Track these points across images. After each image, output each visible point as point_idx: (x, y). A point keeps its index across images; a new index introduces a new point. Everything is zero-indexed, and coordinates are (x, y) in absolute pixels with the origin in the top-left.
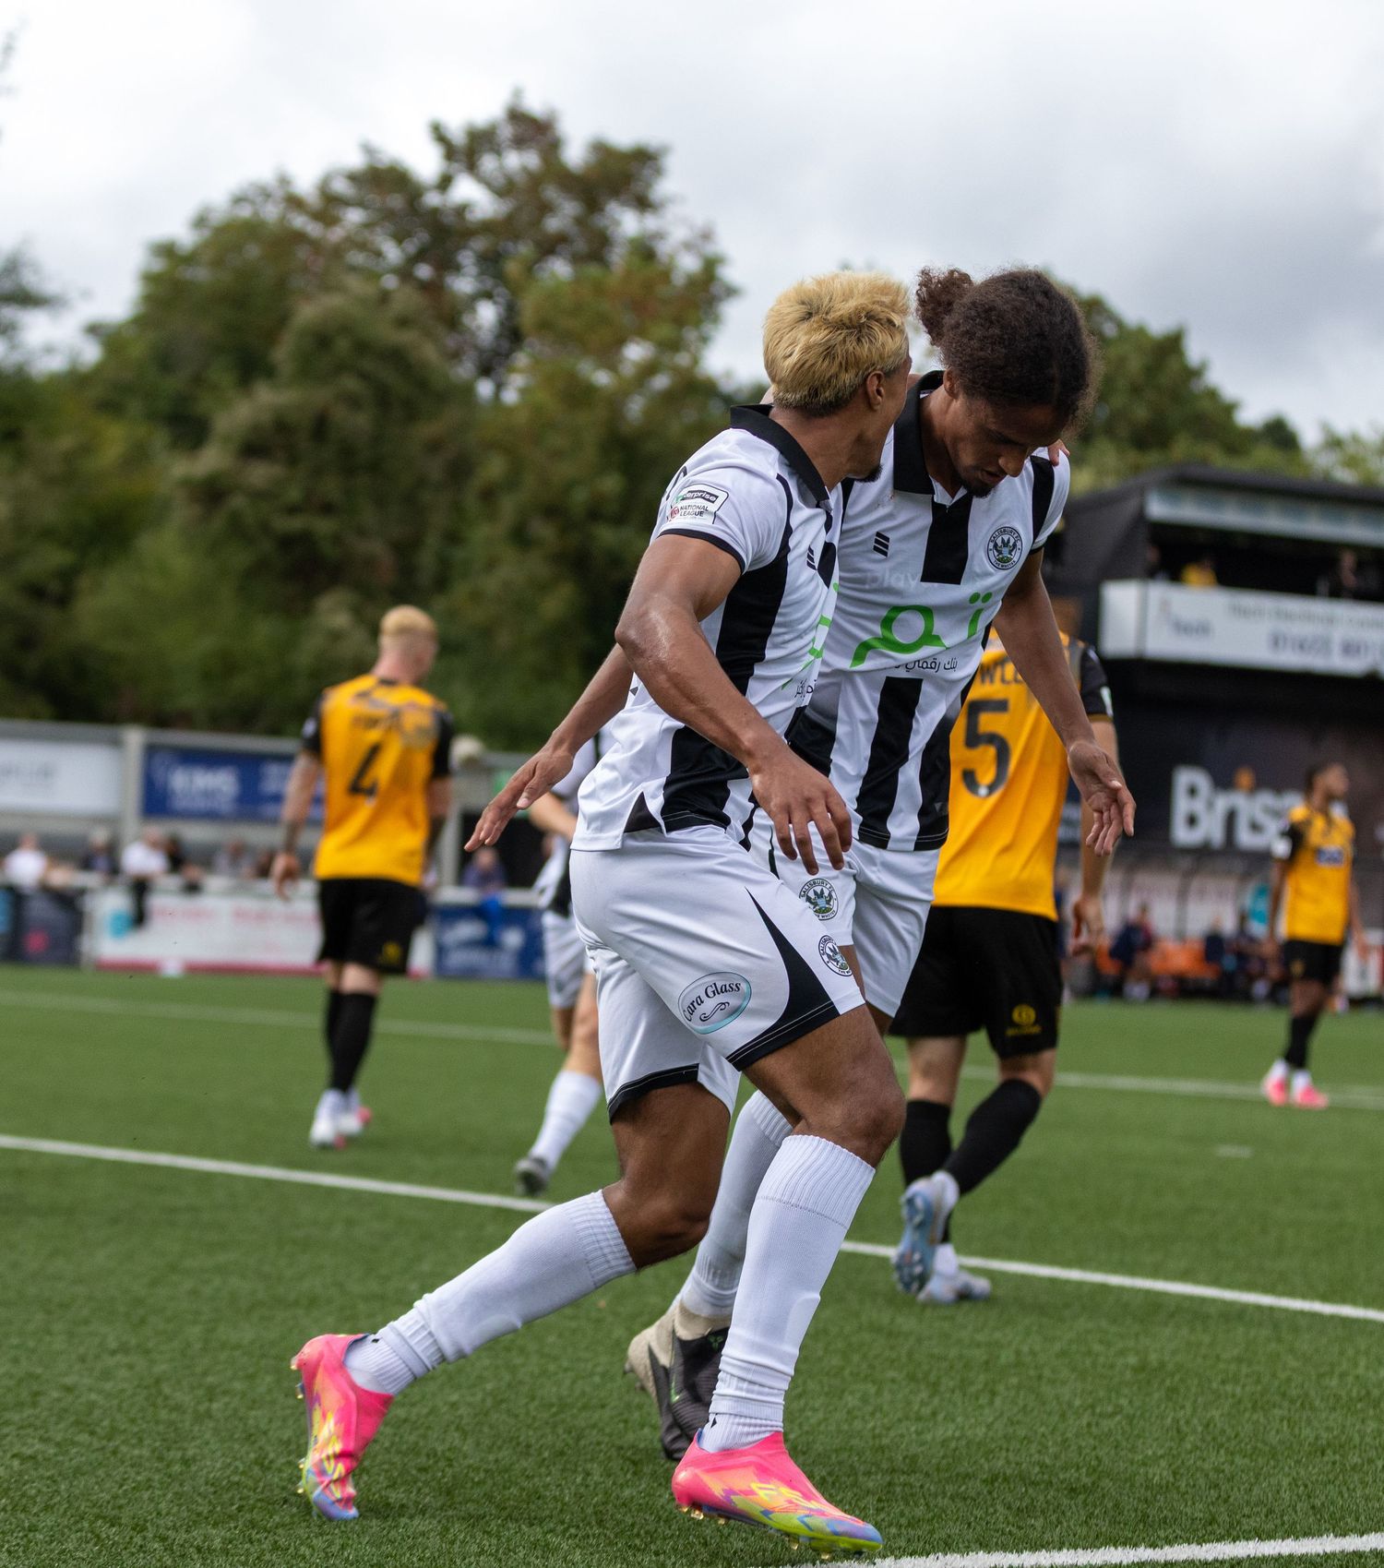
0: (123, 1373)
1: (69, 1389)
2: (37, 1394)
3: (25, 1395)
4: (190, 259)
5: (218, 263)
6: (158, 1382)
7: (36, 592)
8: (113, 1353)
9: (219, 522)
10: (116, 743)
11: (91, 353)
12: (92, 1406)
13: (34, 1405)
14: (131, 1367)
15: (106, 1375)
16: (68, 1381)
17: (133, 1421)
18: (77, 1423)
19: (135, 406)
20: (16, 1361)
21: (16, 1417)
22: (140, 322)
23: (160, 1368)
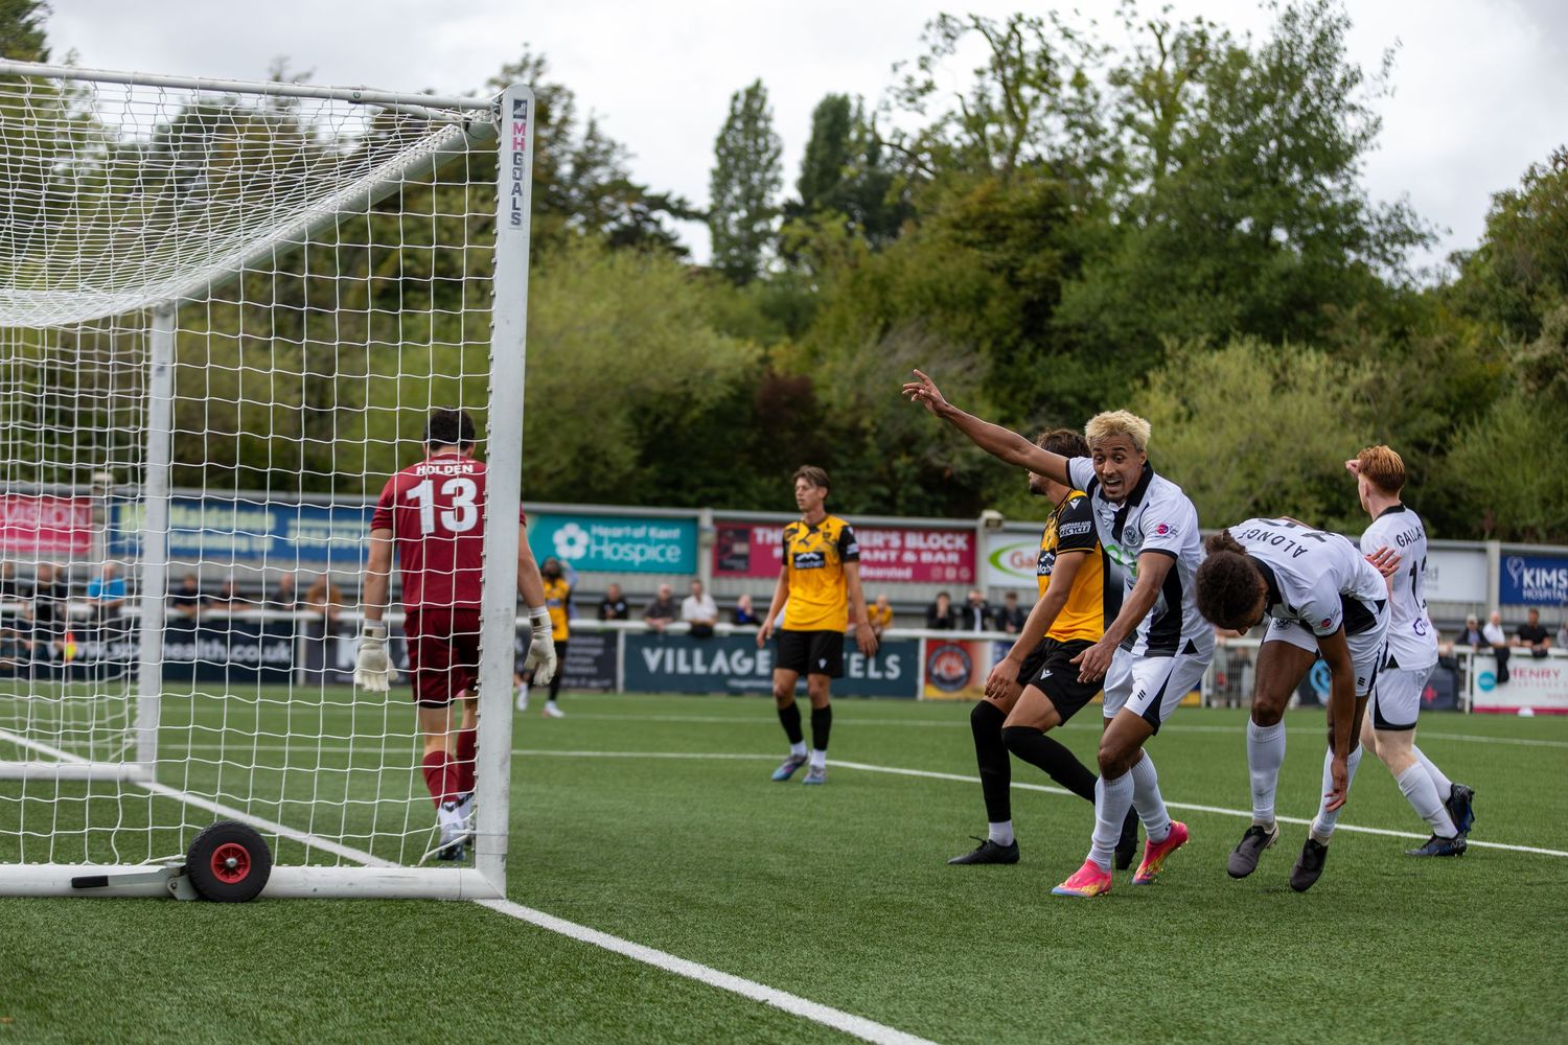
0: (1497, 999)
1: (1458, 1010)
2: (1436, 1013)
3: (1427, 1013)
4: (1523, 205)
5: (1542, 207)
6: (1522, 1005)
7: (1422, 446)
8: (1490, 986)
9: (1550, 391)
10: (1483, 551)
11: (1455, 275)
12: (1475, 1022)
13: (1434, 1021)
14: (1503, 995)
15: (1485, 1000)
16: (1458, 1004)
17: (1505, 1033)
18: (1465, 1034)
19: (1487, 312)
20: (1421, 989)
21: (1422, 1029)
22: (1486, 251)
23: (1522, 997)
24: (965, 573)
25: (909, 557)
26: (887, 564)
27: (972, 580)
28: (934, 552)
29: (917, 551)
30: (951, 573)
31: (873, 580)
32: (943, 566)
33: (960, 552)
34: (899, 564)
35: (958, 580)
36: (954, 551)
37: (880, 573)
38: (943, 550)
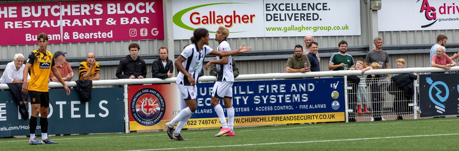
24: (155, 32)
25: (110, 22)
26: (93, 29)
27: (161, 37)
28: (130, 17)
29: (117, 17)
30: (144, 32)
31: (84, 41)
32: (138, 27)
33: (150, 15)
34: (104, 28)
35: (150, 37)
36: (145, 15)
37: (88, 36)
38: (136, 14)
